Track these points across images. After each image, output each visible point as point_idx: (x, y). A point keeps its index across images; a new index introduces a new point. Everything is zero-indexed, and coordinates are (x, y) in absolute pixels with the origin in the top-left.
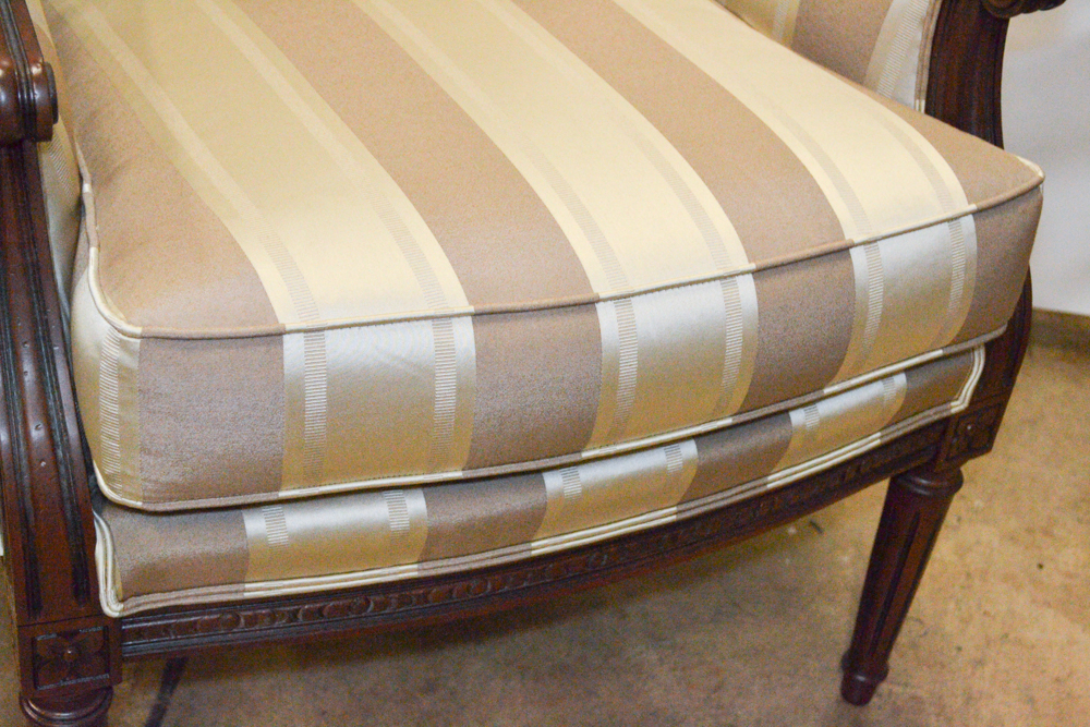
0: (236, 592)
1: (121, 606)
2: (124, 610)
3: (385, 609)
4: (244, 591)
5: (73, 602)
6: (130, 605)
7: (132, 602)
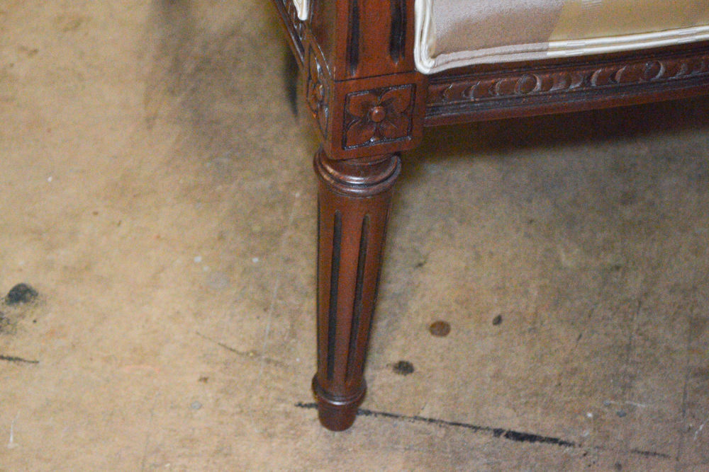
0: (541, 51)
1: (433, 62)
2: (434, 67)
3: (674, 75)
4: (547, 50)
5: (388, 57)
6: (440, 62)
7: (442, 58)
